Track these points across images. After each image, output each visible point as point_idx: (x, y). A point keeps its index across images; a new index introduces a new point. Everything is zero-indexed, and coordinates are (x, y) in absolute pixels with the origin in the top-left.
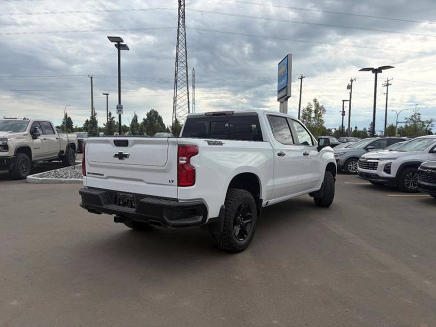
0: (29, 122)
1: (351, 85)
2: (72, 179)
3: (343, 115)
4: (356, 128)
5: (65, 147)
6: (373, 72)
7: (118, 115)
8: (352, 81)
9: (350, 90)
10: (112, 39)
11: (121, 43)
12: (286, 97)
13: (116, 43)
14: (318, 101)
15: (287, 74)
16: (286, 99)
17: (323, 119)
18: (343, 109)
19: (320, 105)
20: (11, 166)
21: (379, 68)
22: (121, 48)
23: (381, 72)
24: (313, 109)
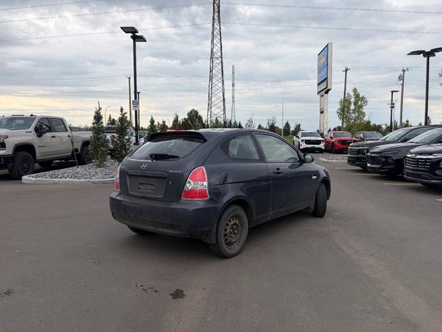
0: (35, 119)
1: (403, 76)
2: (68, 179)
3: (392, 107)
4: (407, 121)
5: (80, 146)
6: (424, 56)
7: (134, 111)
8: (404, 71)
9: (402, 81)
10: (126, 30)
11: (137, 34)
12: (326, 89)
13: (132, 35)
14: (358, 91)
15: (327, 64)
16: (327, 92)
17: (364, 111)
18: (392, 101)
19: (361, 96)
20: (9, 166)
21: (432, 50)
22: (137, 39)
23: (435, 56)
24: (353, 100)
